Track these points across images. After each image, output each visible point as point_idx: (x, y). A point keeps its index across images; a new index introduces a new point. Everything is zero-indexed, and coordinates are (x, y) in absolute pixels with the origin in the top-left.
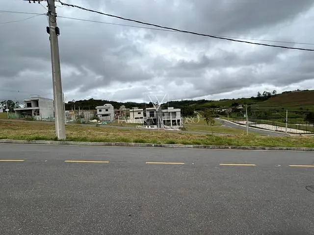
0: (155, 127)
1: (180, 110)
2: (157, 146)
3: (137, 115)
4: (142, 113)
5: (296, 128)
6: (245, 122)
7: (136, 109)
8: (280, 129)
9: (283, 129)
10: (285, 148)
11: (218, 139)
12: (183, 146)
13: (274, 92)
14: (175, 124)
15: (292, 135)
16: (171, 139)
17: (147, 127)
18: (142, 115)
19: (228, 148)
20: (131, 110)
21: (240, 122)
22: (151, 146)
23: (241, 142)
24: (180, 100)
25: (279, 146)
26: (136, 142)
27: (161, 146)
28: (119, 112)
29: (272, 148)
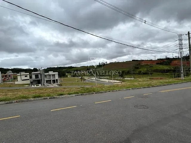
0: (40, 85)
1: (57, 73)
2: (51, 98)
3: (24, 78)
4: (28, 76)
5: (117, 80)
6: (94, 79)
7: (23, 73)
8: (110, 81)
9: (112, 81)
10: (118, 90)
11: (87, 89)
12: (69, 96)
13: (106, 63)
14: (55, 82)
15: (115, 83)
16: (60, 93)
17: (33, 86)
18: (28, 77)
19: (93, 93)
20: (18, 74)
21: (92, 79)
22: (47, 99)
23: (99, 89)
24: (56, 67)
25: (115, 89)
26: (35, 97)
27: (54, 98)
28: (6, 76)
29: (113, 91)
